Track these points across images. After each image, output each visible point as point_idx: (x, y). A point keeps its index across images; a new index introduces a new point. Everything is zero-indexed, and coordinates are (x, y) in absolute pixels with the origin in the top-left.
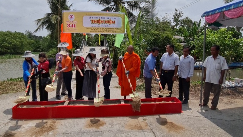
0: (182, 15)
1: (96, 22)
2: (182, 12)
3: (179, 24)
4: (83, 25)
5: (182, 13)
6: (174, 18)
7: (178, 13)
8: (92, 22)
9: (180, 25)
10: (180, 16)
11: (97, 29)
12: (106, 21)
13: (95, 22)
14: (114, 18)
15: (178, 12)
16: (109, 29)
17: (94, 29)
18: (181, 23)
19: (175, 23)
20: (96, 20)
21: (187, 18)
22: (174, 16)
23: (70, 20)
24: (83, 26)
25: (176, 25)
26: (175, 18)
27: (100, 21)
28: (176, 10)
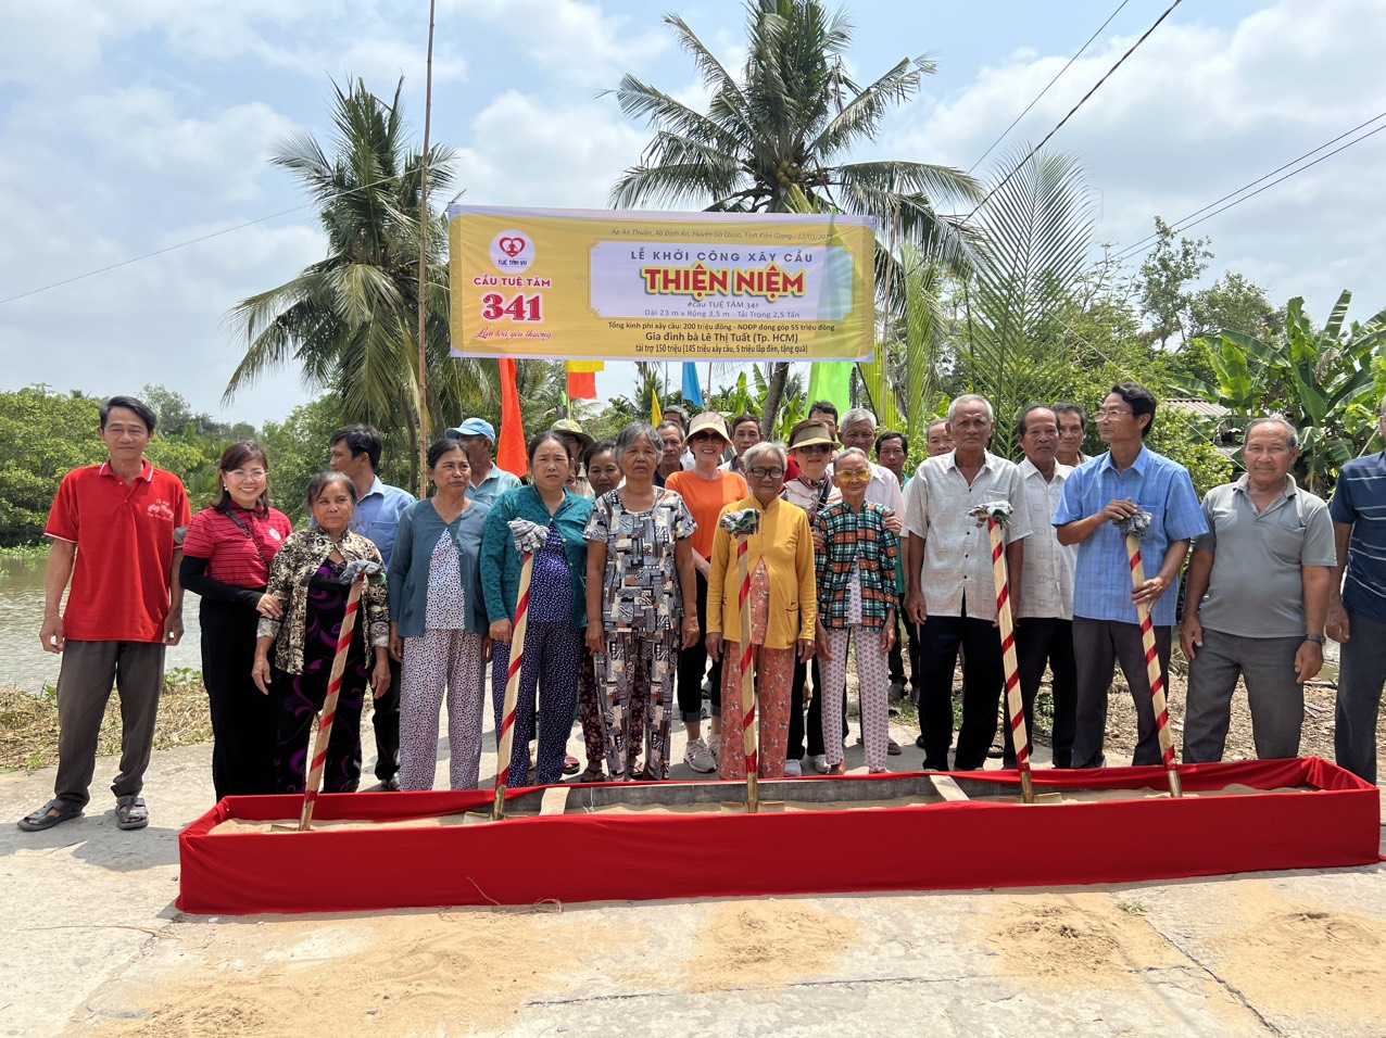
0: (1199, 261)
1: (677, 281)
2: (1200, 244)
3: (1179, 326)
4: (594, 304)
5: (1202, 249)
6: (1144, 280)
7: (1172, 250)
8: (653, 287)
9: (1187, 332)
10: (1188, 268)
11: (685, 333)
12: (741, 279)
13: (672, 286)
14: (798, 259)
15: (1176, 246)
16: (763, 333)
17: (662, 333)
18: (1198, 317)
19: (1156, 318)
20: (678, 273)
21: (1235, 282)
22: (1147, 270)
23: (502, 269)
24: (595, 313)
25: (1163, 334)
26: (1150, 283)
27: (706, 278)
28: (1165, 232)
